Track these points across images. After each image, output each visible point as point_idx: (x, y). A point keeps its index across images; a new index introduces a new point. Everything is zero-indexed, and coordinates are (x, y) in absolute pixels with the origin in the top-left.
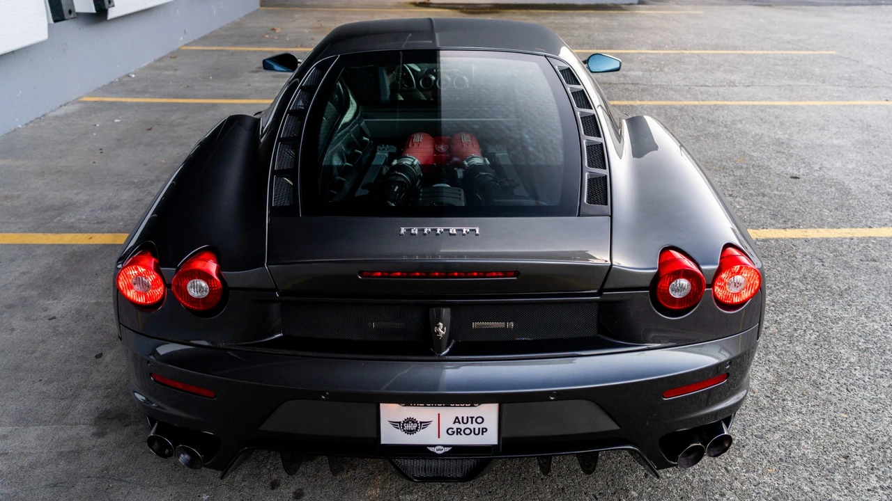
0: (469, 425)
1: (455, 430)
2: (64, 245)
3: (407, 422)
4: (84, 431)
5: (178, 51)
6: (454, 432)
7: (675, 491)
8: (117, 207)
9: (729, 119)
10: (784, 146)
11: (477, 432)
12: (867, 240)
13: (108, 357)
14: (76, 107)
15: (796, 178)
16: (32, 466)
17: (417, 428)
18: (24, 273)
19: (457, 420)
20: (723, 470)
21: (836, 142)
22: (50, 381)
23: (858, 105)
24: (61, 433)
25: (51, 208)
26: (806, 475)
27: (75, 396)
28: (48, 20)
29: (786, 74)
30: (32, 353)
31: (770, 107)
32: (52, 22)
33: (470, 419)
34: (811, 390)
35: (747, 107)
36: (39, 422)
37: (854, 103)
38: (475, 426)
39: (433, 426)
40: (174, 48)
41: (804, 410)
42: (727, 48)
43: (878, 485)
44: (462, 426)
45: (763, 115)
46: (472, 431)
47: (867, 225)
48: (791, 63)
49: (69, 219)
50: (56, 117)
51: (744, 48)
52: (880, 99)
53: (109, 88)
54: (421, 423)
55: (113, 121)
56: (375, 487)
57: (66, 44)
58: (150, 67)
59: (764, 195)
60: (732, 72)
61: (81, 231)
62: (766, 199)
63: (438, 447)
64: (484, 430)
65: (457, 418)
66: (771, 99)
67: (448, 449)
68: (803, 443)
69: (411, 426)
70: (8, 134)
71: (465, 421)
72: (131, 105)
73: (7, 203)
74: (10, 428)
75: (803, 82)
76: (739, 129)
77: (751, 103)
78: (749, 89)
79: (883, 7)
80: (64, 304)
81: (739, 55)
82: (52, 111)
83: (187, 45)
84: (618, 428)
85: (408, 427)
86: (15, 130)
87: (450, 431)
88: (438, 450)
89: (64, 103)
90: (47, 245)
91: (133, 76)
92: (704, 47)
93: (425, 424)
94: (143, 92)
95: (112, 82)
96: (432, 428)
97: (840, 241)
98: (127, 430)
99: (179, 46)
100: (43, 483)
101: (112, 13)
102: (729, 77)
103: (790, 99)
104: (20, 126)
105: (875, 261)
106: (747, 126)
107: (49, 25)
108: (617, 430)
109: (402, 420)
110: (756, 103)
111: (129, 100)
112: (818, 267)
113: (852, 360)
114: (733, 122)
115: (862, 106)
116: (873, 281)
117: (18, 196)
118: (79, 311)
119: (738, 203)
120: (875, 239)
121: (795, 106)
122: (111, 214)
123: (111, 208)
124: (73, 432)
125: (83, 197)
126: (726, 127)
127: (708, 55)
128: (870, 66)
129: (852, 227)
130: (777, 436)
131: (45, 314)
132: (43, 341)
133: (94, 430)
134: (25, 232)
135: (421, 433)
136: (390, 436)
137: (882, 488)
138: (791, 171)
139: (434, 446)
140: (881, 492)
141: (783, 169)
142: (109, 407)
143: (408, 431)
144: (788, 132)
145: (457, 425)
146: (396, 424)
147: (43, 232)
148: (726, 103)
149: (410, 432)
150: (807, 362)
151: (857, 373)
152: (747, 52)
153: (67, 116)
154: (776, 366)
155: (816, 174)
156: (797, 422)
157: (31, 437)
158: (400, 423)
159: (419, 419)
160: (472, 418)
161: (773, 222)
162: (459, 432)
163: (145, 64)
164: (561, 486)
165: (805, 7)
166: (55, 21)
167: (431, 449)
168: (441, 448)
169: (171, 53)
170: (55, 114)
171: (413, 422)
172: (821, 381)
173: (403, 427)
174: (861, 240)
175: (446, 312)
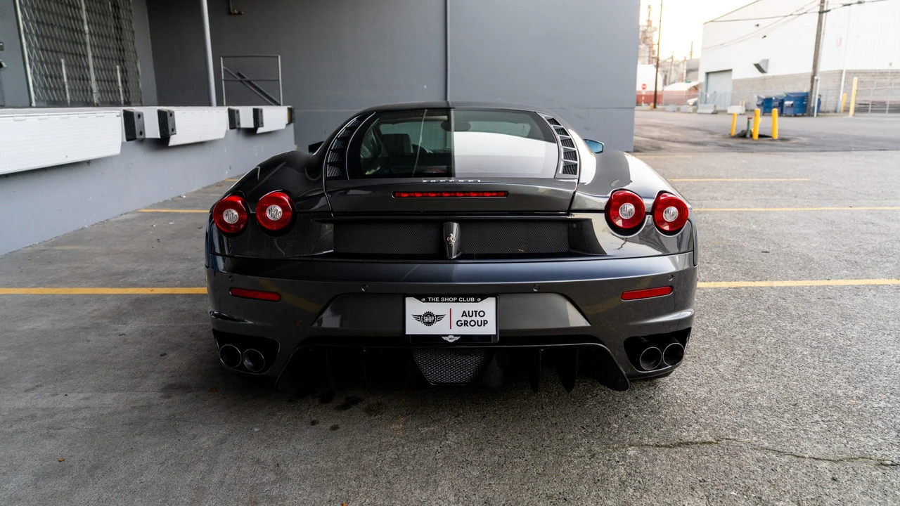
0: (474, 318)
1: (463, 322)
2: (129, 295)
3: (426, 316)
4: (155, 396)
5: (223, 182)
6: (462, 324)
7: (649, 424)
8: (174, 273)
9: (710, 219)
10: (757, 234)
11: (480, 324)
12: (824, 287)
13: (171, 355)
14: (136, 215)
15: (766, 252)
16: (111, 414)
17: (434, 321)
18: (95, 310)
19: (464, 314)
20: (691, 413)
21: (803, 231)
22: (123, 369)
23: (825, 210)
24: (134, 396)
25: (117, 274)
26: (760, 415)
27: (145, 377)
28: (122, 139)
29: (763, 193)
30: (106, 354)
31: (747, 212)
32: (125, 140)
33: (474, 313)
34: (769, 370)
35: (726, 212)
36: (114, 390)
37: (822, 209)
38: (479, 318)
39: (446, 319)
40: (219, 180)
41: (762, 381)
42: (712, 178)
43: (820, 420)
44: (469, 319)
45: (740, 216)
46: (476, 323)
47: (825, 279)
48: (768, 186)
49: (130, 280)
50: (118, 221)
51: (727, 177)
52: (845, 206)
53: (164, 204)
54: (437, 316)
55: (168, 223)
56: (399, 424)
57: (132, 164)
58: (198, 191)
59: (737, 262)
60: (715, 192)
61: (143, 286)
62: (738, 265)
63: (450, 337)
64: (485, 322)
65: (464, 312)
66: (748, 207)
67: (457, 338)
68: (759, 398)
69: (428, 319)
70: (76, 231)
71: (471, 315)
72: (183, 214)
73: (80, 271)
74: (91, 394)
75: (778, 197)
76: (719, 225)
77: (731, 209)
78: (729, 201)
79: (853, 152)
80: (132, 327)
81: (722, 182)
82: (115, 217)
83: (231, 178)
84: (589, 325)
85: (427, 319)
86: (82, 229)
87: (459, 323)
88: (450, 339)
89: (125, 212)
90: (114, 295)
91: (184, 197)
92: (691, 177)
93: (439, 317)
94: (194, 206)
95: (166, 201)
96: (446, 320)
97: (802, 288)
98: (189, 394)
99: (224, 179)
100: (121, 423)
101: (174, 141)
102: (712, 194)
103: (765, 207)
104: (86, 226)
105: (830, 298)
106: (726, 223)
107: (123, 143)
108: (588, 327)
109: (422, 314)
110: (735, 209)
111: (181, 211)
112: (781, 302)
113: (805, 353)
114: (714, 221)
115: (828, 211)
116: (828, 310)
117: (87, 267)
118: (144, 331)
119: (715, 267)
120: (831, 286)
121: (769, 212)
122: (169, 277)
123: (169, 273)
124: (145, 395)
125: (144, 267)
126: (707, 223)
127: (695, 182)
128: (837, 187)
129: (813, 279)
130: (737, 395)
131: (116, 332)
132: (115, 347)
133: (162, 394)
134: (95, 287)
135: (437, 324)
136: (414, 327)
137: (823, 421)
138: (762, 249)
139: (447, 335)
140: (822, 423)
141: (755, 247)
142: (173, 382)
143: (427, 323)
144: (762, 226)
145: (465, 318)
146: (418, 317)
147: (111, 287)
148: (708, 209)
149: (429, 324)
150: (767, 354)
151: (809, 360)
152: (730, 180)
153: (126, 220)
154: (740, 357)
155: (784, 250)
156: (755, 387)
157: (108, 399)
158: (420, 316)
159: (435, 313)
160: (476, 312)
161: (743, 277)
162: (466, 323)
163: (195, 190)
164: (554, 422)
165: (784, 153)
166: (128, 140)
167: (445, 338)
168: (453, 337)
169: (217, 183)
170: (116, 219)
171: (431, 316)
172: (778, 365)
173: (423, 319)
174: (819, 287)
175: (455, 226)
